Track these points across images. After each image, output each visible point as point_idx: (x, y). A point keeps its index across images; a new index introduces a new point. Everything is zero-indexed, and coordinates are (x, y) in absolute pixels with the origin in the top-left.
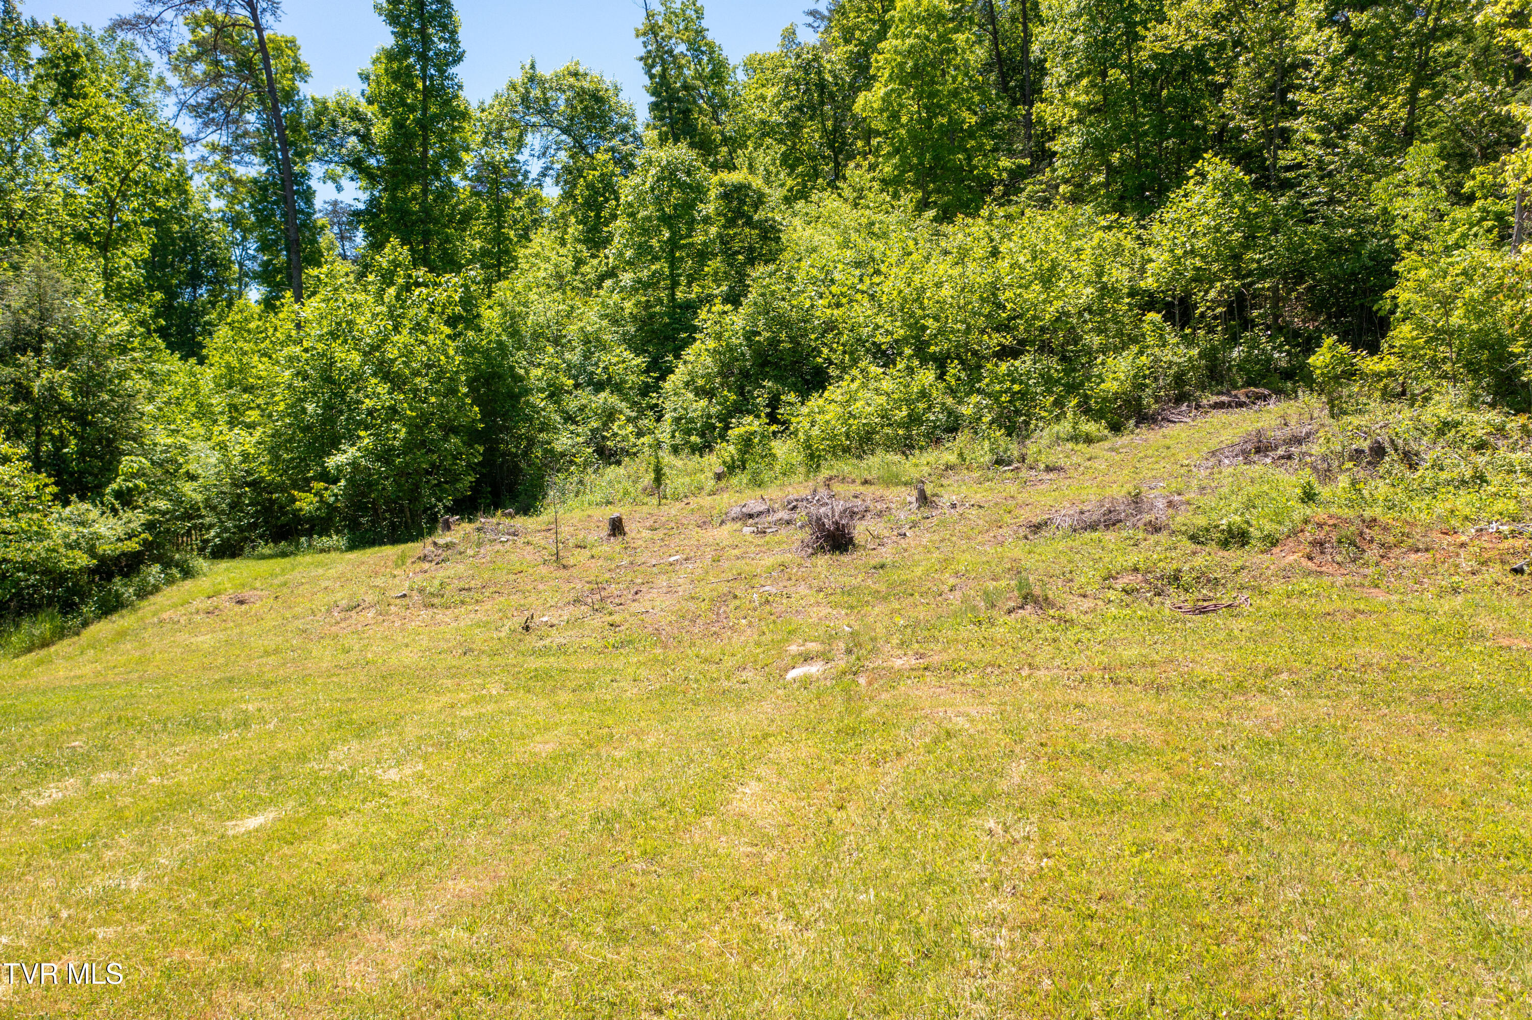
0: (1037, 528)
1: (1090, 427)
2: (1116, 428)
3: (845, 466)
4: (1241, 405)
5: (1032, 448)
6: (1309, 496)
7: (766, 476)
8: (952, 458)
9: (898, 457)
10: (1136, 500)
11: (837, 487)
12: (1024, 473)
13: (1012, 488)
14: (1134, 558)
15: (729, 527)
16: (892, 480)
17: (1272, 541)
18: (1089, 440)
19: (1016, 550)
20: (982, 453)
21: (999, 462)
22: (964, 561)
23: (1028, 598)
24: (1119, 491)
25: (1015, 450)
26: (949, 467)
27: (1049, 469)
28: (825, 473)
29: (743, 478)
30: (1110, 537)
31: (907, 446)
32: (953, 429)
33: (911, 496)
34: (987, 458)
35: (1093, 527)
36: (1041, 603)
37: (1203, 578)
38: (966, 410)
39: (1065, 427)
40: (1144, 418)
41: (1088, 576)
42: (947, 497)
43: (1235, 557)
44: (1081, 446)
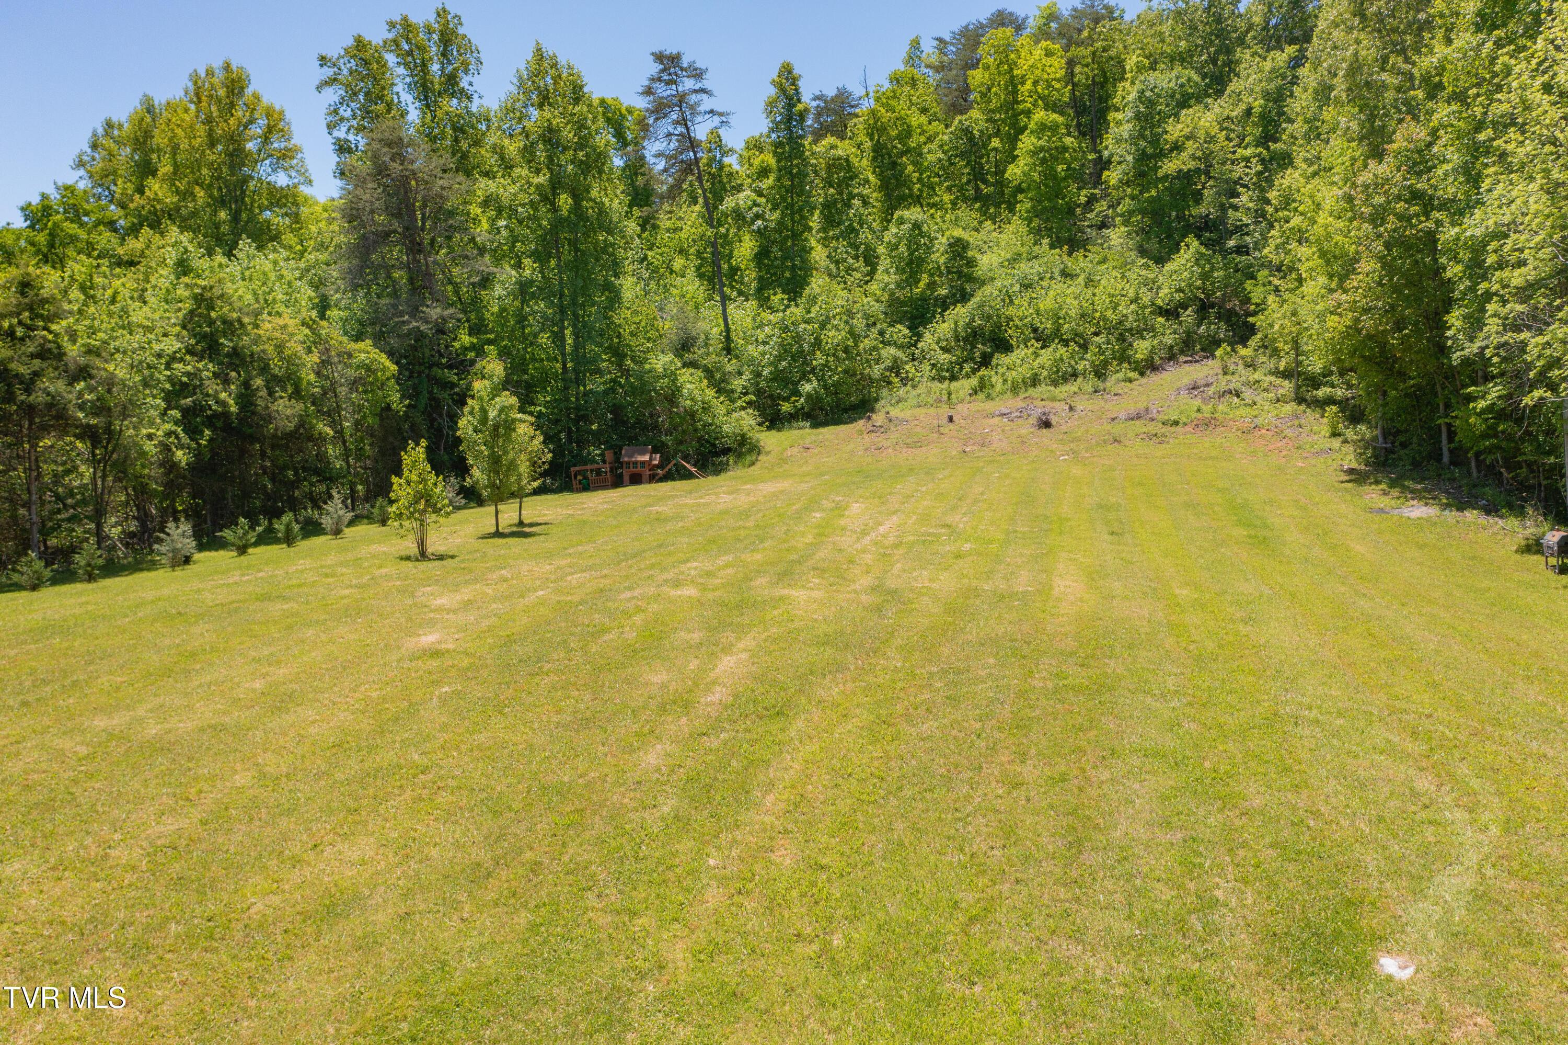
0: (1113, 419)
1: (1132, 375)
2: (1142, 374)
3: (1031, 391)
4: (1197, 361)
5: (1108, 384)
6: (1199, 410)
7: (994, 395)
8: (1076, 390)
9: (1052, 388)
10: (1147, 410)
11: (1035, 403)
12: (1106, 396)
13: (1102, 403)
14: (1145, 430)
15: (997, 419)
16: (1053, 399)
17: (1185, 424)
18: (1131, 381)
19: (1107, 427)
20: (1089, 387)
21: (1096, 391)
22: (1093, 431)
23: (1115, 441)
24: (1141, 406)
25: (1101, 386)
26: (1075, 393)
27: (1115, 395)
28: (1022, 396)
29: (981, 396)
30: (1137, 423)
31: (1055, 383)
32: (1075, 375)
33: (1067, 407)
34: (1091, 390)
35: (1132, 419)
36: (1119, 442)
37: (1163, 435)
38: (1080, 367)
39: (1120, 375)
40: (1154, 368)
41: (1131, 435)
42: (1079, 408)
43: (1173, 429)
44: (1128, 384)
